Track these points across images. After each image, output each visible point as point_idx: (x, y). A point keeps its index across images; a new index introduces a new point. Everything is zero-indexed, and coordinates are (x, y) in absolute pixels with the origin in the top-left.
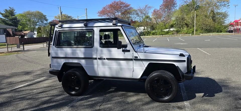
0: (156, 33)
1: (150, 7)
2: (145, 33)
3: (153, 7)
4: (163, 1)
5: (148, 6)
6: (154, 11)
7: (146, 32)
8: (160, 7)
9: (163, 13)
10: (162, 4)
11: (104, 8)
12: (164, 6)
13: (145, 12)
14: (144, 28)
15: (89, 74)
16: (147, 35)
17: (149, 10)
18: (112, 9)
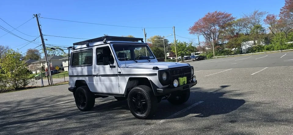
0: (272, 48)
1: (261, 14)
2: (254, 49)
3: (266, 12)
4: (286, 1)
5: (258, 12)
6: (267, 17)
7: (256, 48)
8: (281, 11)
9: (286, 18)
10: (284, 6)
11: (197, 23)
12: (288, 9)
13: (253, 21)
14: (254, 42)
15: (91, 91)
16: (259, 52)
17: (260, 17)
18: (206, 23)
